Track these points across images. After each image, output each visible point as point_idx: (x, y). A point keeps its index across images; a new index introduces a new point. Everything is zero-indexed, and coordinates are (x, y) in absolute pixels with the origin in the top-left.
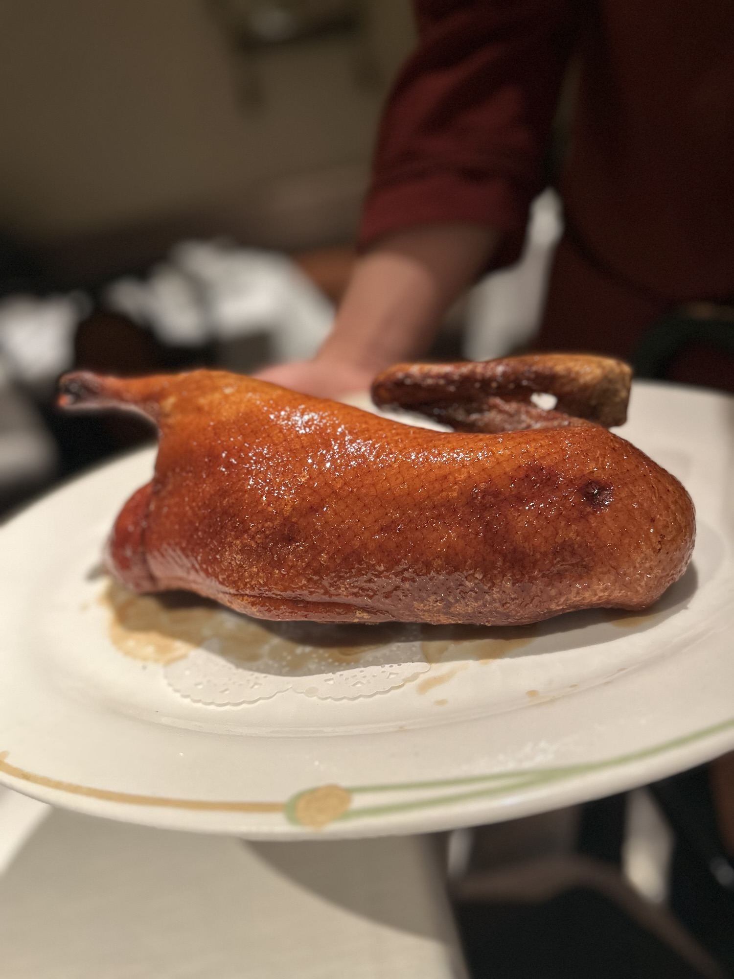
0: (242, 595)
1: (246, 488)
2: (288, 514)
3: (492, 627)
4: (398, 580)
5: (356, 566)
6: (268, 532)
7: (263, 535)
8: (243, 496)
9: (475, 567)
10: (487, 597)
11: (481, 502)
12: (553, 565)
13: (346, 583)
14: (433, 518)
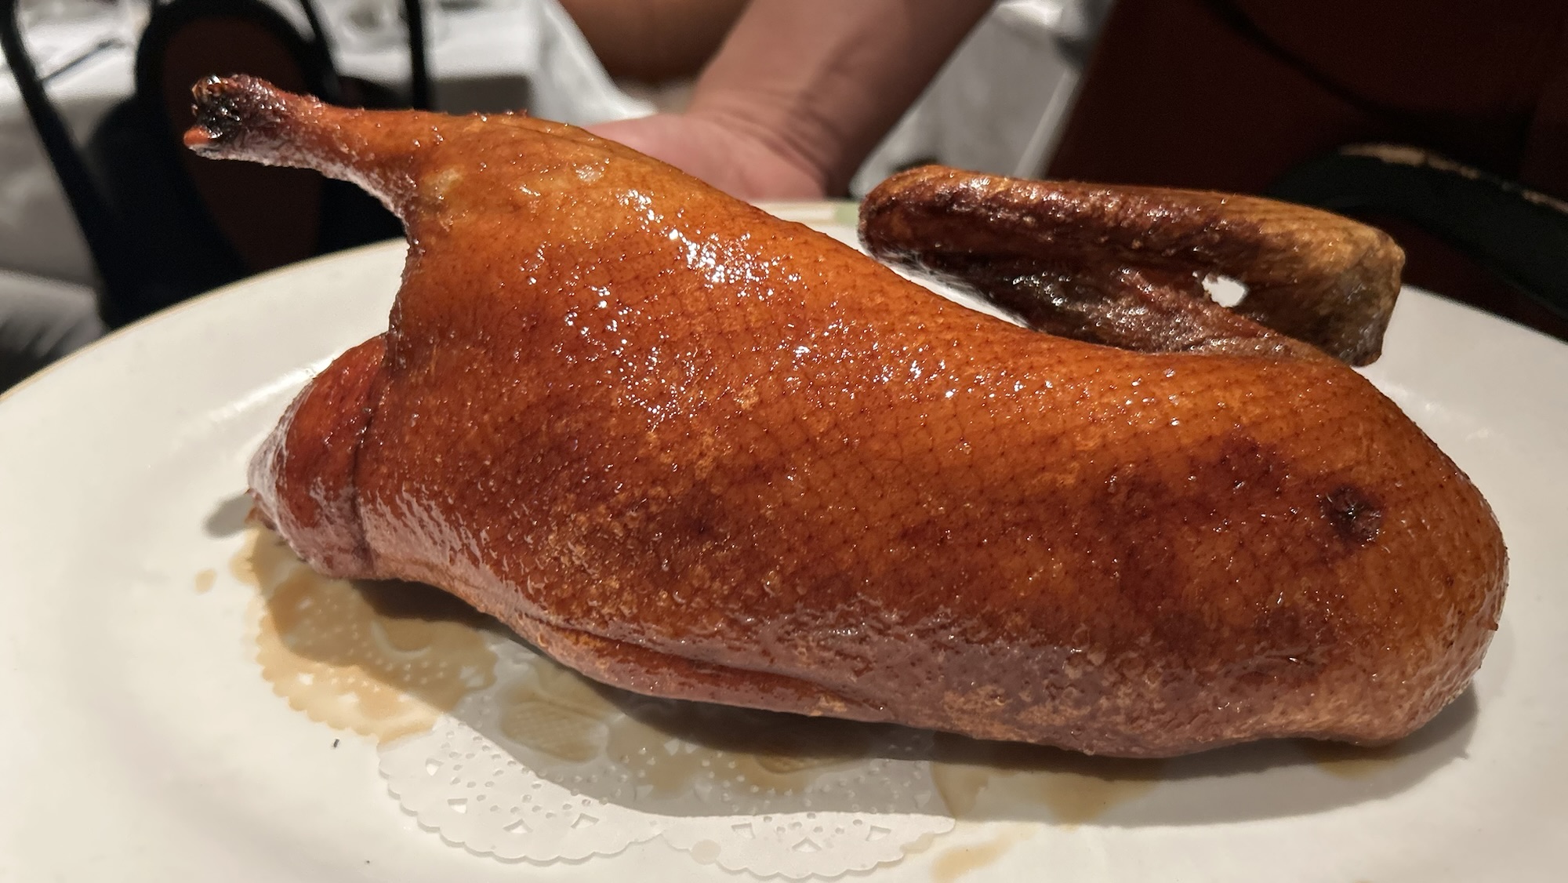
0: (578, 633)
1: (613, 404)
2: (704, 475)
3: (1095, 756)
4: (923, 646)
5: (839, 606)
6: (654, 509)
7: (642, 512)
8: (605, 419)
9: (1089, 640)
10: (1104, 702)
11: (1124, 505)
12: (1251, 655)
13: (811, 638)
14: (1017, 525)
